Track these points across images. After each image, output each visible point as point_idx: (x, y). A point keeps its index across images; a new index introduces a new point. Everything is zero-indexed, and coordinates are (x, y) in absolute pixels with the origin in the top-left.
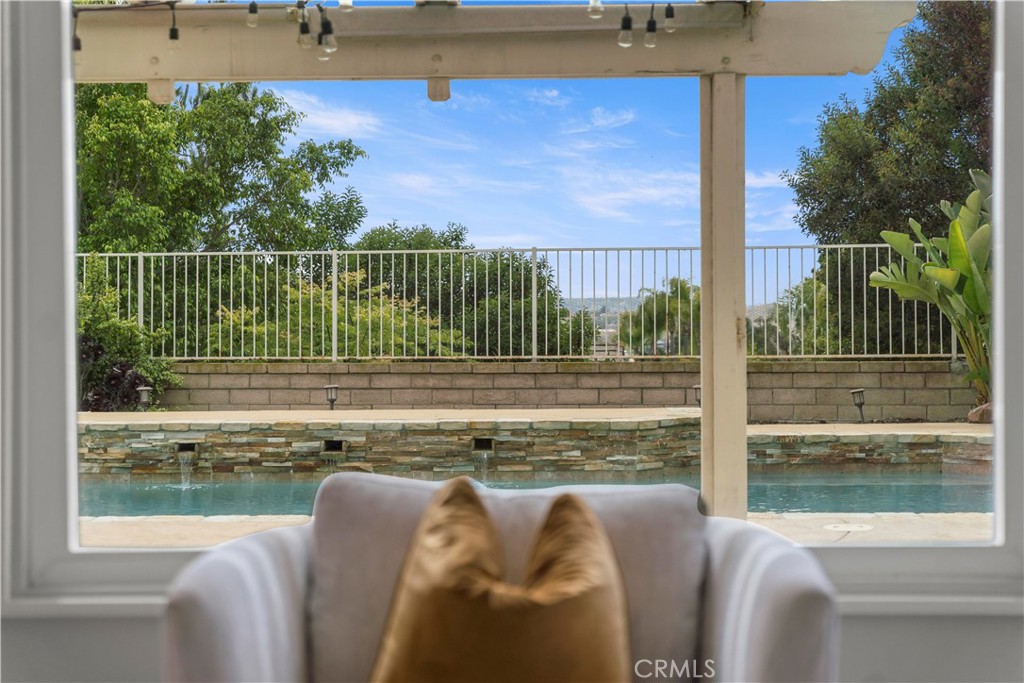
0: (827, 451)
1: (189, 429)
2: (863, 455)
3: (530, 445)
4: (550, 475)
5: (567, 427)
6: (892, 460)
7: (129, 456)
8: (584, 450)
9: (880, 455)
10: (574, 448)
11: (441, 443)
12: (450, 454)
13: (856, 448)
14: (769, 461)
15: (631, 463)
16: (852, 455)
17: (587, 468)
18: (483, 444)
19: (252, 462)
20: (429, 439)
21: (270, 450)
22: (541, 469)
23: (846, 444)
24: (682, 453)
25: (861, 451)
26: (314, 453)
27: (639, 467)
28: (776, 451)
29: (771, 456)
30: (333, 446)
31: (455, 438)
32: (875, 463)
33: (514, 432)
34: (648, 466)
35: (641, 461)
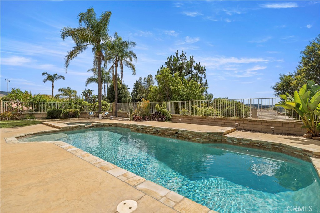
0: (249, 143)
1: (142, 126)
2: (258, 145)
3: (184, 134)
4: (187, 140)
5: (189, 132)
6: (267, 147)
7: (137, 129)
8: (192, 136)
9: (263, 145)
10: (191, 136)
11: (171, 132)
12: (172, 134)
13: (256, 143)
14: (235, 143)
15: (200, 140)
16: (255, 145)
17: (193, 140)
18: (177, 133)
19: (149, 132)
20: (169, 131)
21: (151, 130)
22: (186, 139)
23: (254, 142)
24: (214, 139)
26: (155, 131)
27: (202, 141)
28: (237, 141)
30: (158, 131)
31: (173, 132)
33: (181, 132)
34: (204, 141)
35: (203, 140)
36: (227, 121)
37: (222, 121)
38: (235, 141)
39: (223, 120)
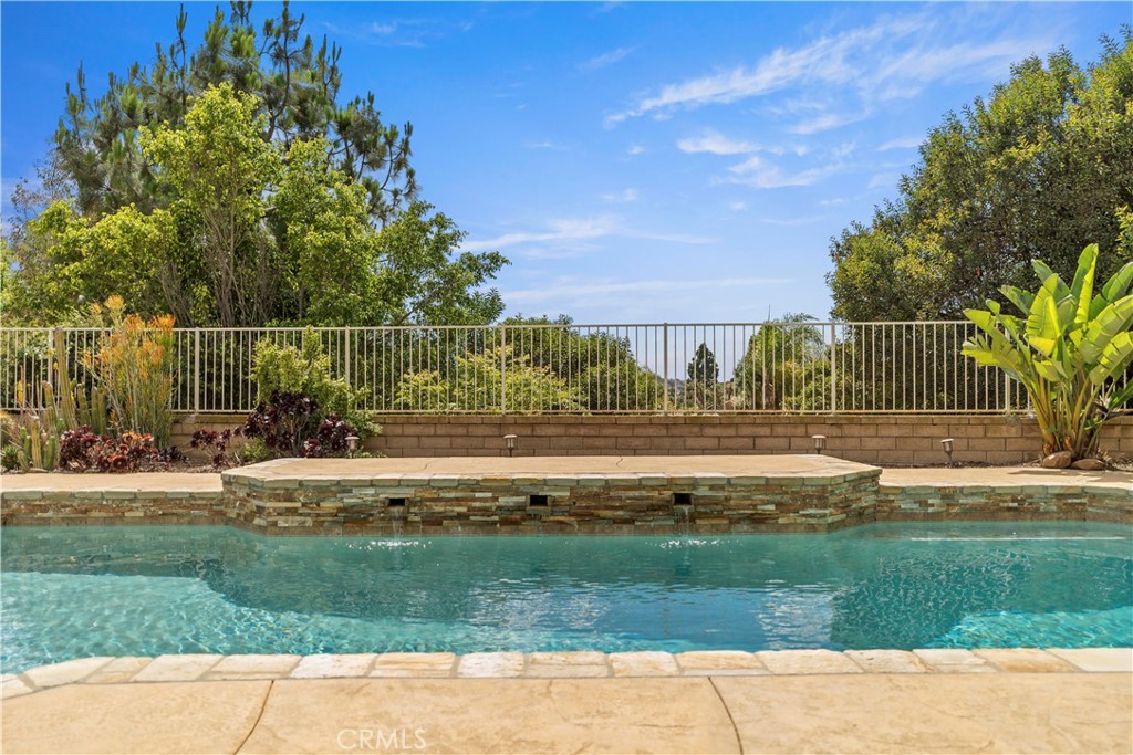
0: (983, 500)
1: (399, 483)
2: (1015, 505)
3: (727, 499)
4: (745, 528)
5: (763, 482)
6: (1042, 509)
7: (340, 510)
8: (779, 505)
9: (1031, 504)
10: (768, 503)
11: (641, 498)
12: (653, 508)
13: (1009, 498)
14: (930, 510)
15: (824, 516)
16: (1005, 505)
17: (781, 521)
18: (682, 499)
19: (460, 516)
20: (631, 494)
21: (477, 504)
22: (738, 521)
23: (1000, 495)
24: (860, 505)
25: (1013, 501)
26: (520, 508)
27: (830, 520)
28: (936, 501)
29: (932, 505)
30: (538, 500)
31: (656, 494)
32: (1026, 511)
33: (712, 488)
34: (836, 519)
35: (831, 515)
36: (731, 431)
37: (710, 431)
38: (930, 501)
39: (713, 425)
